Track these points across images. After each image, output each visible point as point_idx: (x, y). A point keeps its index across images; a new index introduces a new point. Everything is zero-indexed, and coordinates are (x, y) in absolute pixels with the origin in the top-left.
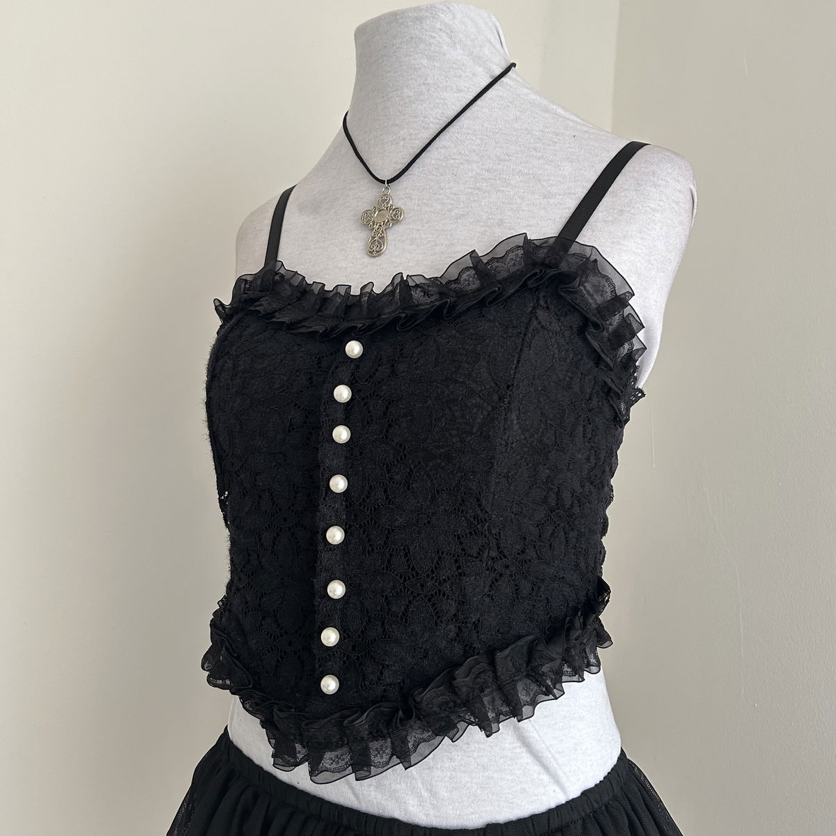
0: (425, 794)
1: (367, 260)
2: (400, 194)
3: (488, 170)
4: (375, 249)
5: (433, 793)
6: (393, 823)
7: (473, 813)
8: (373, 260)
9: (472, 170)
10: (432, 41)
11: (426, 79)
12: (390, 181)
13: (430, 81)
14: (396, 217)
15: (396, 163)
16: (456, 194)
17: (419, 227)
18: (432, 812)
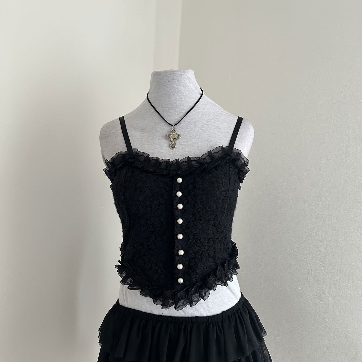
0: (206, 307)
1: (170, 150)
2: (178, 129)
3: (205, 124)
4: (173, 146)
5: (208, 306)
6: (197, 317)
7: (219, 310)
8: (172, 150)
9: (200, 124)
10: (185, 82)
11: (183, 94)
12: (174, 125)
13: (184, 94)
14: (178, 137)
15: (175, 119)
16: (196, 131)
17: (187, 141)
18: (208, 312)
